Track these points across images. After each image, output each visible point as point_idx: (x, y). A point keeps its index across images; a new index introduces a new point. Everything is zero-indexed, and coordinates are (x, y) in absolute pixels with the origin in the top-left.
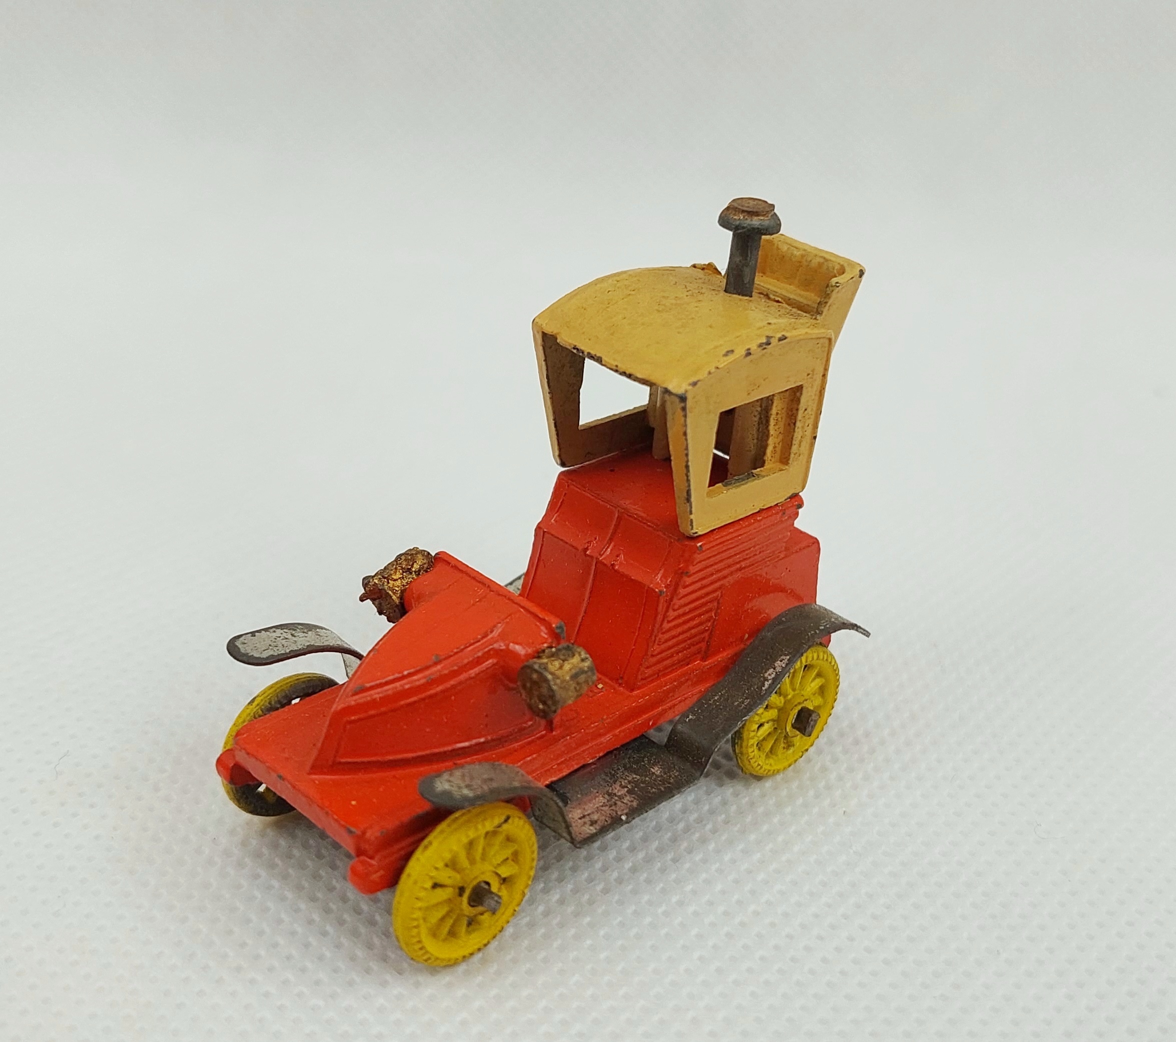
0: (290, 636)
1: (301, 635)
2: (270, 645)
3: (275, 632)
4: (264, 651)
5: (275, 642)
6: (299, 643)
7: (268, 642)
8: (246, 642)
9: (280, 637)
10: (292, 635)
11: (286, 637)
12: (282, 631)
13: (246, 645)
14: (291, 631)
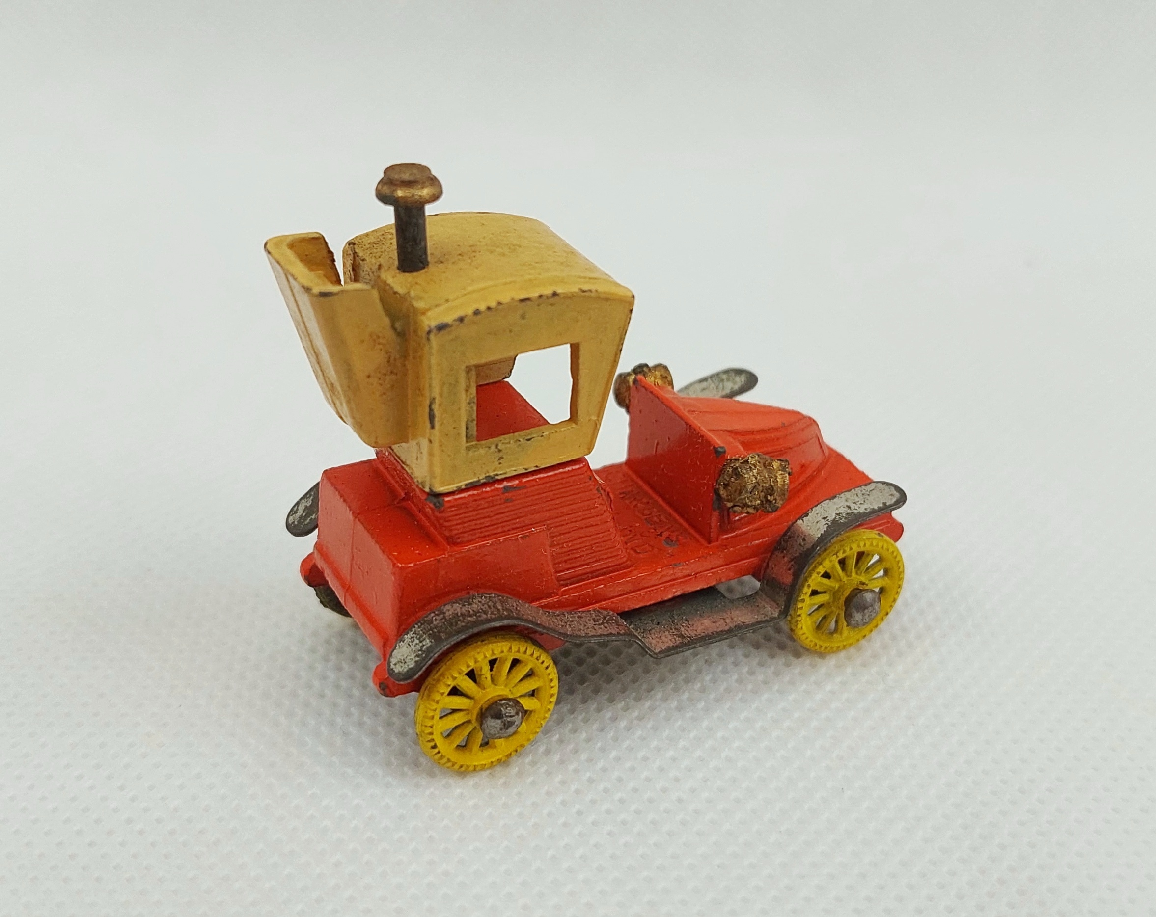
0: (852, 506)
1: (842, 510)
2: (868, 495)
3: (866, 509)
4: (873, 489)
5: (864, 499)
6: (844, 499)
7: (871, 498)
8: (890, 497)
9: (861, 504)
10: (849, 507)
11: (855, 505)
12: (859, 510)
13: (890, 493)
14: (851, 511)
